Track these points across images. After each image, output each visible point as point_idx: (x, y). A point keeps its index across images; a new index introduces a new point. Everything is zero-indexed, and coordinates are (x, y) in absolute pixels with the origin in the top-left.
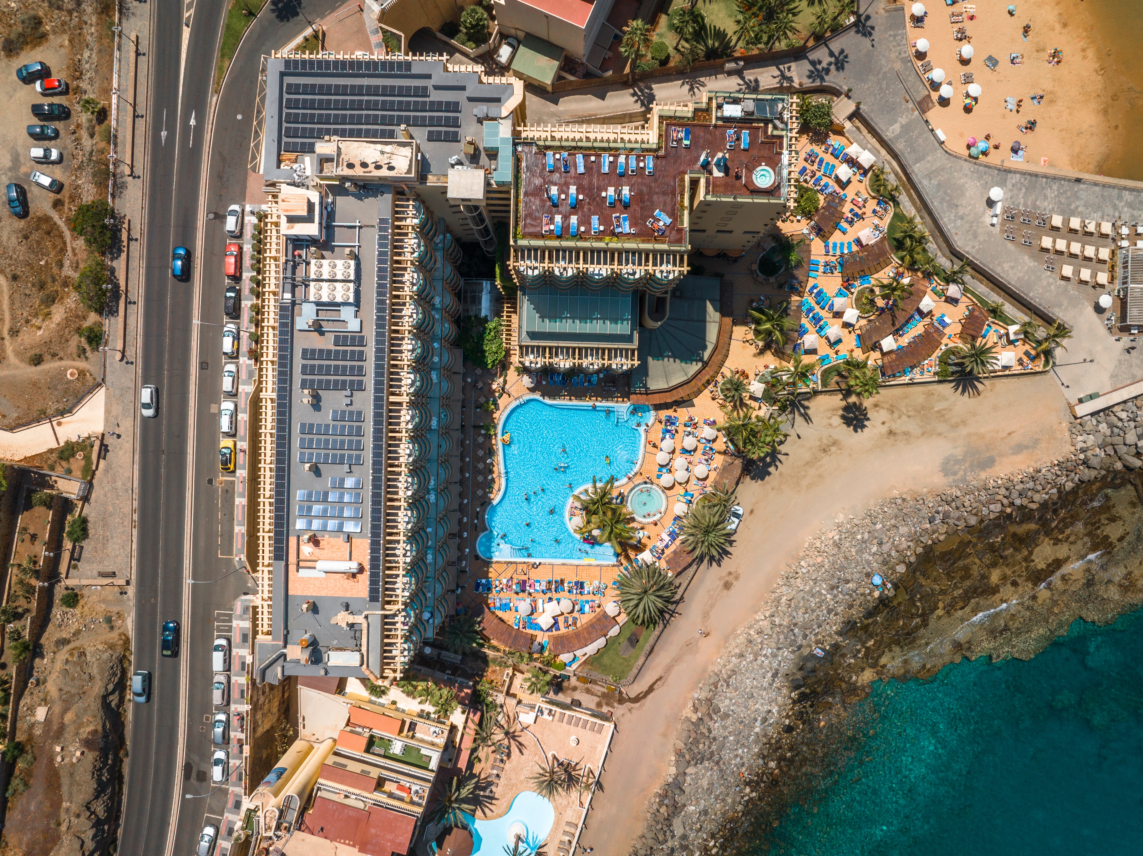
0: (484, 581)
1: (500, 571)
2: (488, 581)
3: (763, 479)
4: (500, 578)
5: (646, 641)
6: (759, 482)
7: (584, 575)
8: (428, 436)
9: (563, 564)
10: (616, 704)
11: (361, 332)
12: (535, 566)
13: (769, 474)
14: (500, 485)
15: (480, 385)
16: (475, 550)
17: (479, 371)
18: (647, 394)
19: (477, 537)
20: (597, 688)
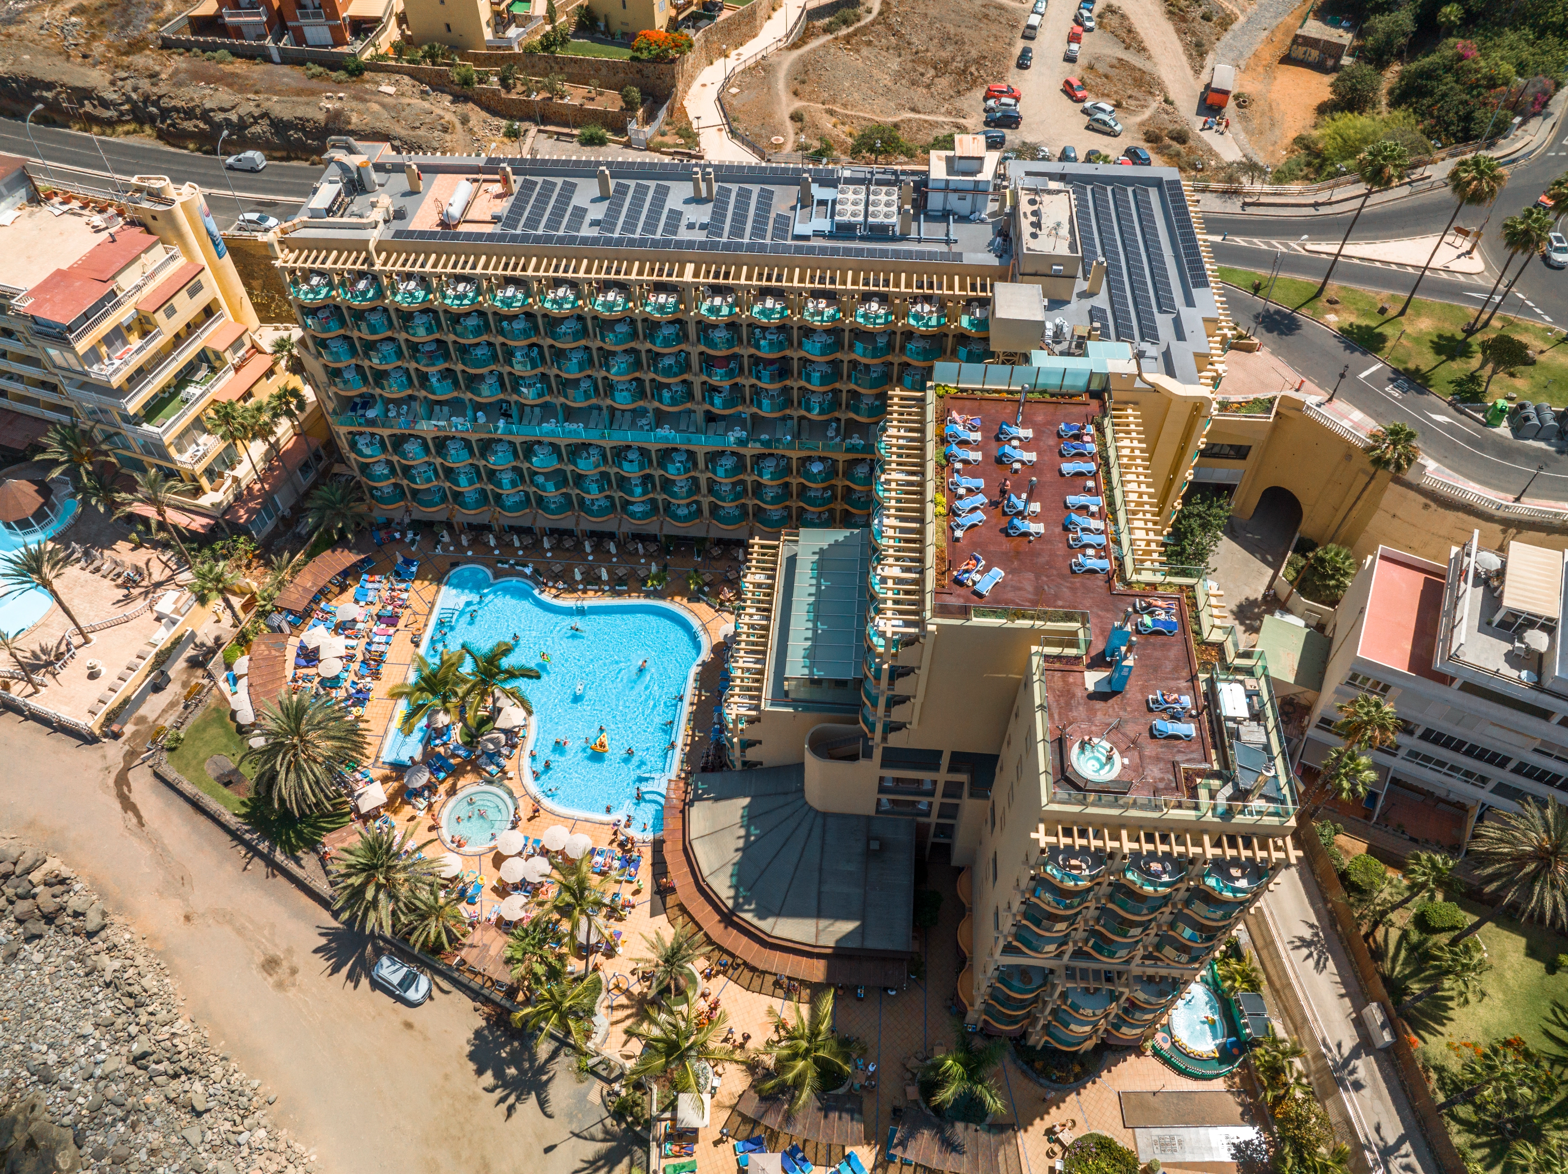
0: (414, 569)
1: (422, 593)
3: (472, 1056)
4: (412, 591)
5: (221, 801)
6: (468, 1049)
10: (129, 746)
12: (416, 639)
13: (480, 1072)
14: (565, 600)
16: (467, 564)
18: (683, 810)
19: (487, 566)
20: (174, 716)
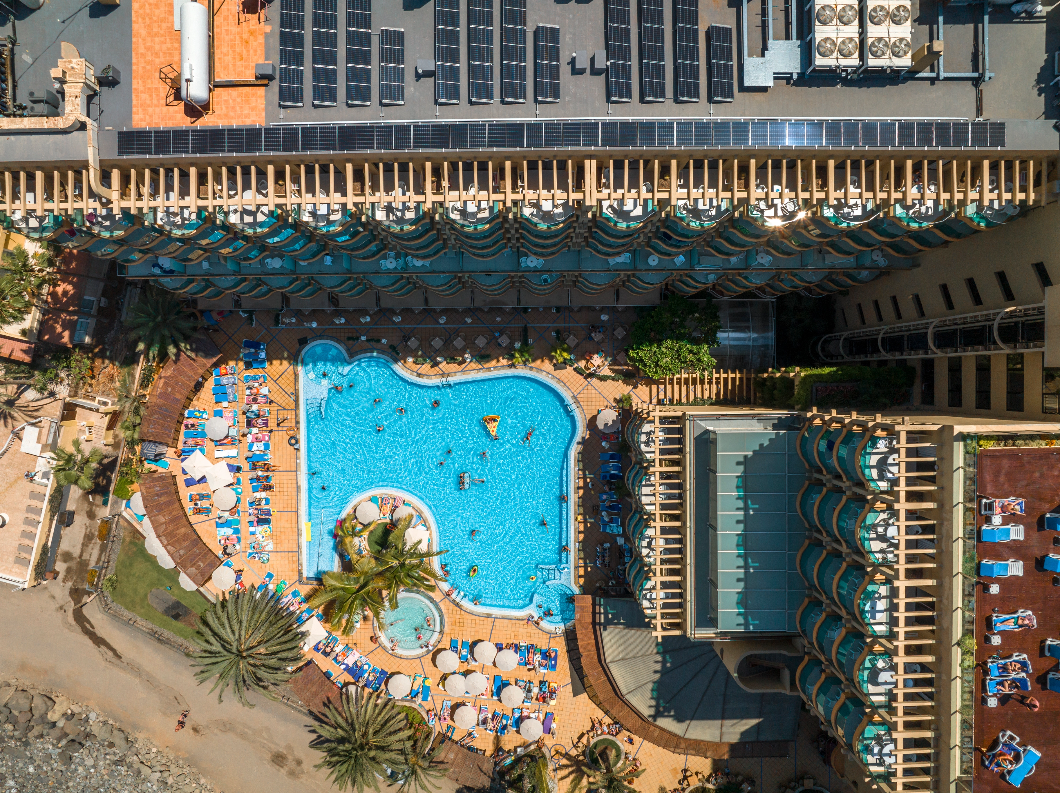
0: (263, 355)
1: (281, 381)
2: (262, 362)
4: (270, 383)
5: (179, 632)
7: (281, 524)
8: (507, 251)
9: (298, 488)
10: (69, 584)
11: (743, 89)
12: (293, 441)
14: (429, 376)
15: (597, 337)
16: (314, 339)
17: (620, 333)
18: (594, 624)
19: (338, 341)
20: (95, 553)
